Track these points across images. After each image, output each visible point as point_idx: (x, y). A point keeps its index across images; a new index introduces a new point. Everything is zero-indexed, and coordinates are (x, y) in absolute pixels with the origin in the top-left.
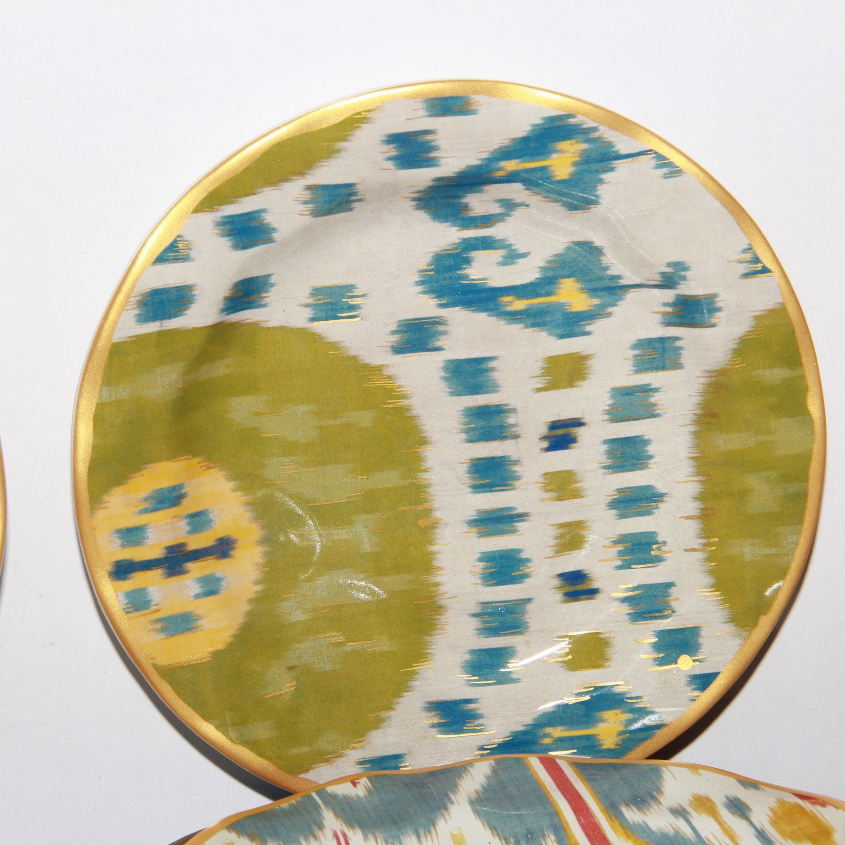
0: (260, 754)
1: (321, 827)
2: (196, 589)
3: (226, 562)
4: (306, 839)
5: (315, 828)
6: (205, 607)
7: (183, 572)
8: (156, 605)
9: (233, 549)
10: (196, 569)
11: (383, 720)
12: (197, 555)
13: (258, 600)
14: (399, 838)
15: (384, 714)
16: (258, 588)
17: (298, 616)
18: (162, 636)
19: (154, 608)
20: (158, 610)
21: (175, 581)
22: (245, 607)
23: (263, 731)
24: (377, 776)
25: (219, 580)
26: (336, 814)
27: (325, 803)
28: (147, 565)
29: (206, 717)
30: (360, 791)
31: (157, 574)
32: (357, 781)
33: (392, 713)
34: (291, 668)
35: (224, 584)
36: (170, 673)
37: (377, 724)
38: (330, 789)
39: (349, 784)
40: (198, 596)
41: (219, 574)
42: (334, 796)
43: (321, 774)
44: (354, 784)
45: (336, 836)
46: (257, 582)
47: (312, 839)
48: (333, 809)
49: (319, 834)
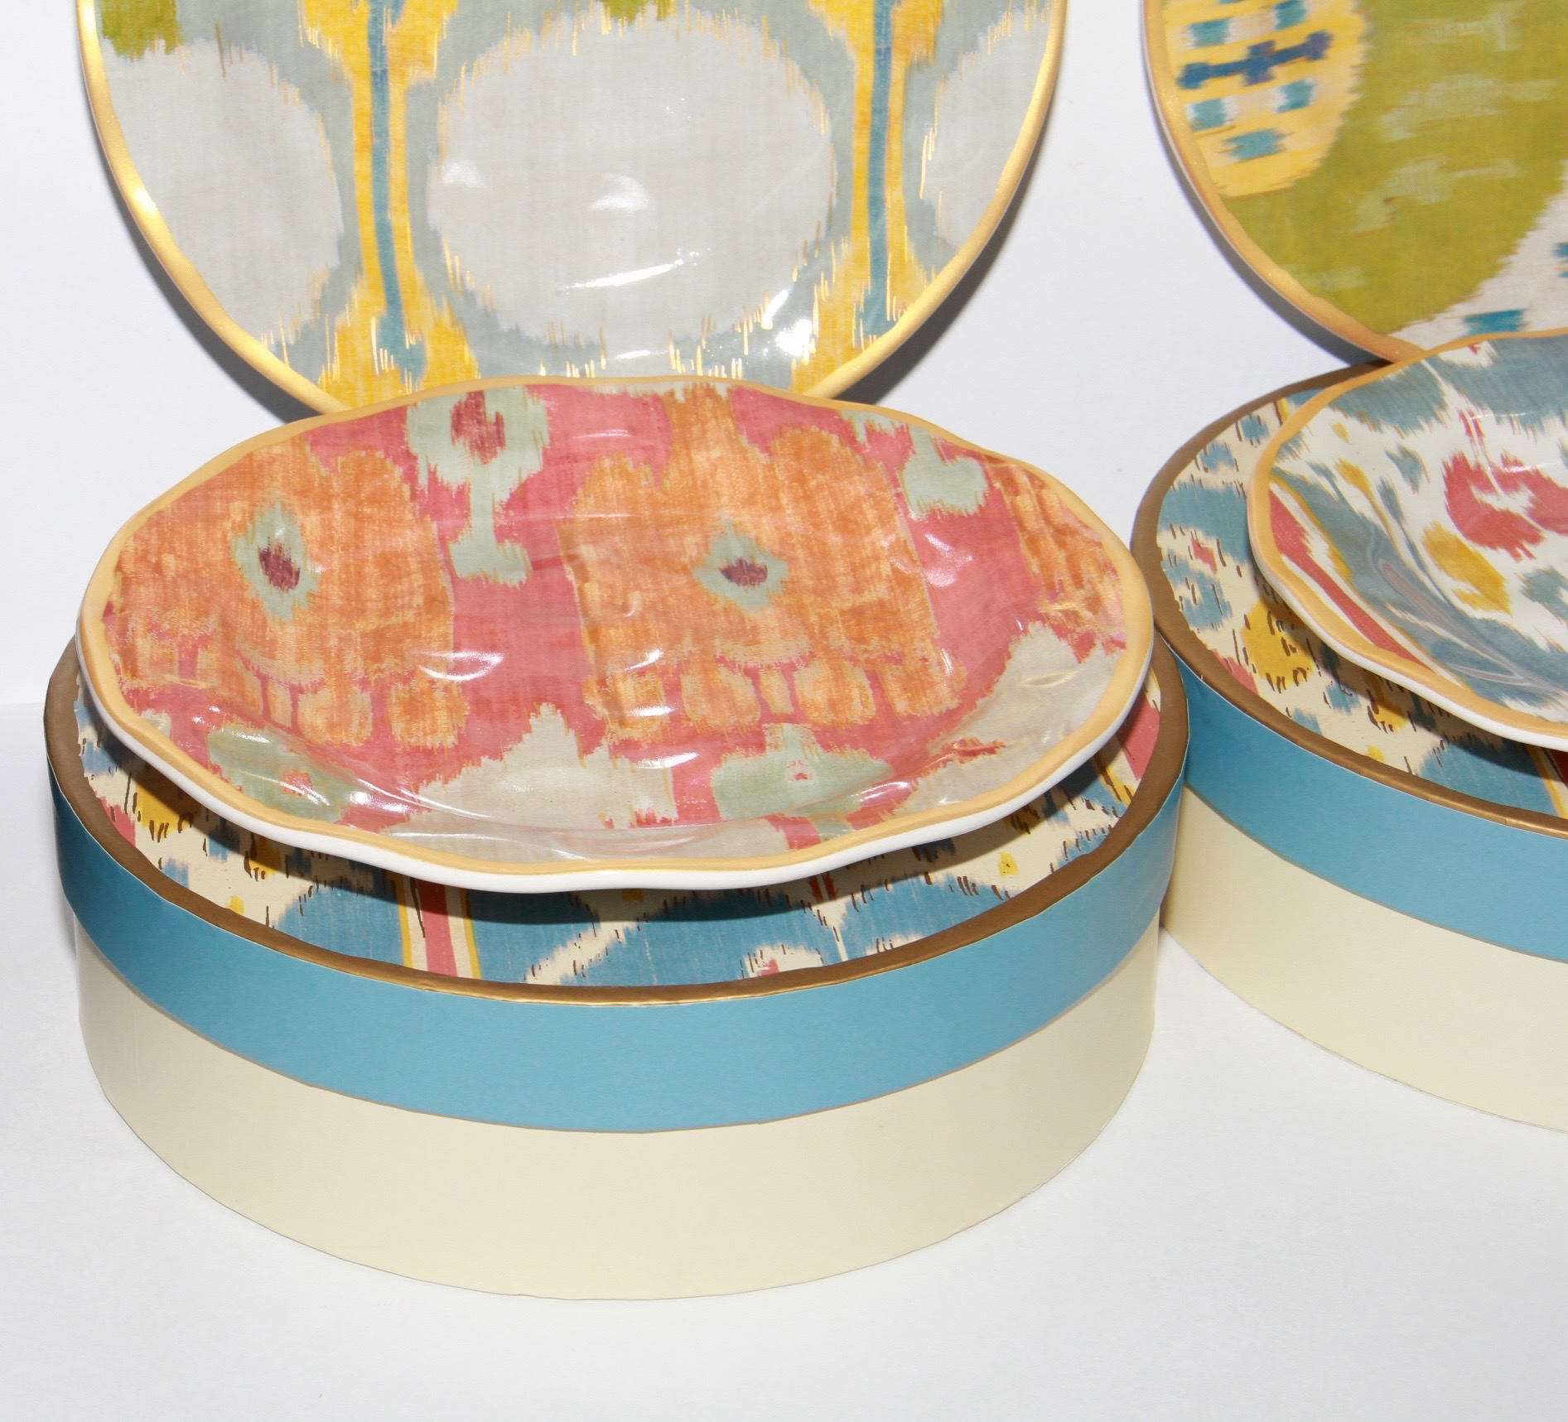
0: (1344, 308)
1: (1442, 405)
2: (1280, 99)
3: (1318, 63)
4: (1427, 421)
5: (1435, 407)
6: (1289, 122)
7: (1267, 78)
8: (1231, 120)
9: (1327, 47)
10: (1283, 74)
11: (1501, 267)
12: (1286, 56)
13: (1354, 114)
14: (1541, 424)
15: (1502, 260)
16: (1355, 97)
17: (1398, 134)
18: (1235, 159)
19: (1228, 124)
20: (1233, 127)
21: (1258, 90)
22: (1337, 123)
23: (1348, 280)
24: (1501, 341)
25: (1309, 88)
26: (1458, 389)
27: (1441, 374)
28: (1225, 70)
29: (1280, 262)
30: (1482, 357)
31: (1237, 80)
32: (1476, 346)
33: (1512, 258)
34: (1388, 201)
35: (1314, 93)
36: (1240, 205)
37: (1493, 271)
38: (1445, 356)
39: (1467, 351)
40: (1282, 109)
41: (1309, 80)
42: (1451, 366)
43: (1422, 335)
44: (1474, 350)
45: (1462, 416)
46: (1353, 91)
47: (1434, 422)
48: (1453, 382)
49: (1442, 414)
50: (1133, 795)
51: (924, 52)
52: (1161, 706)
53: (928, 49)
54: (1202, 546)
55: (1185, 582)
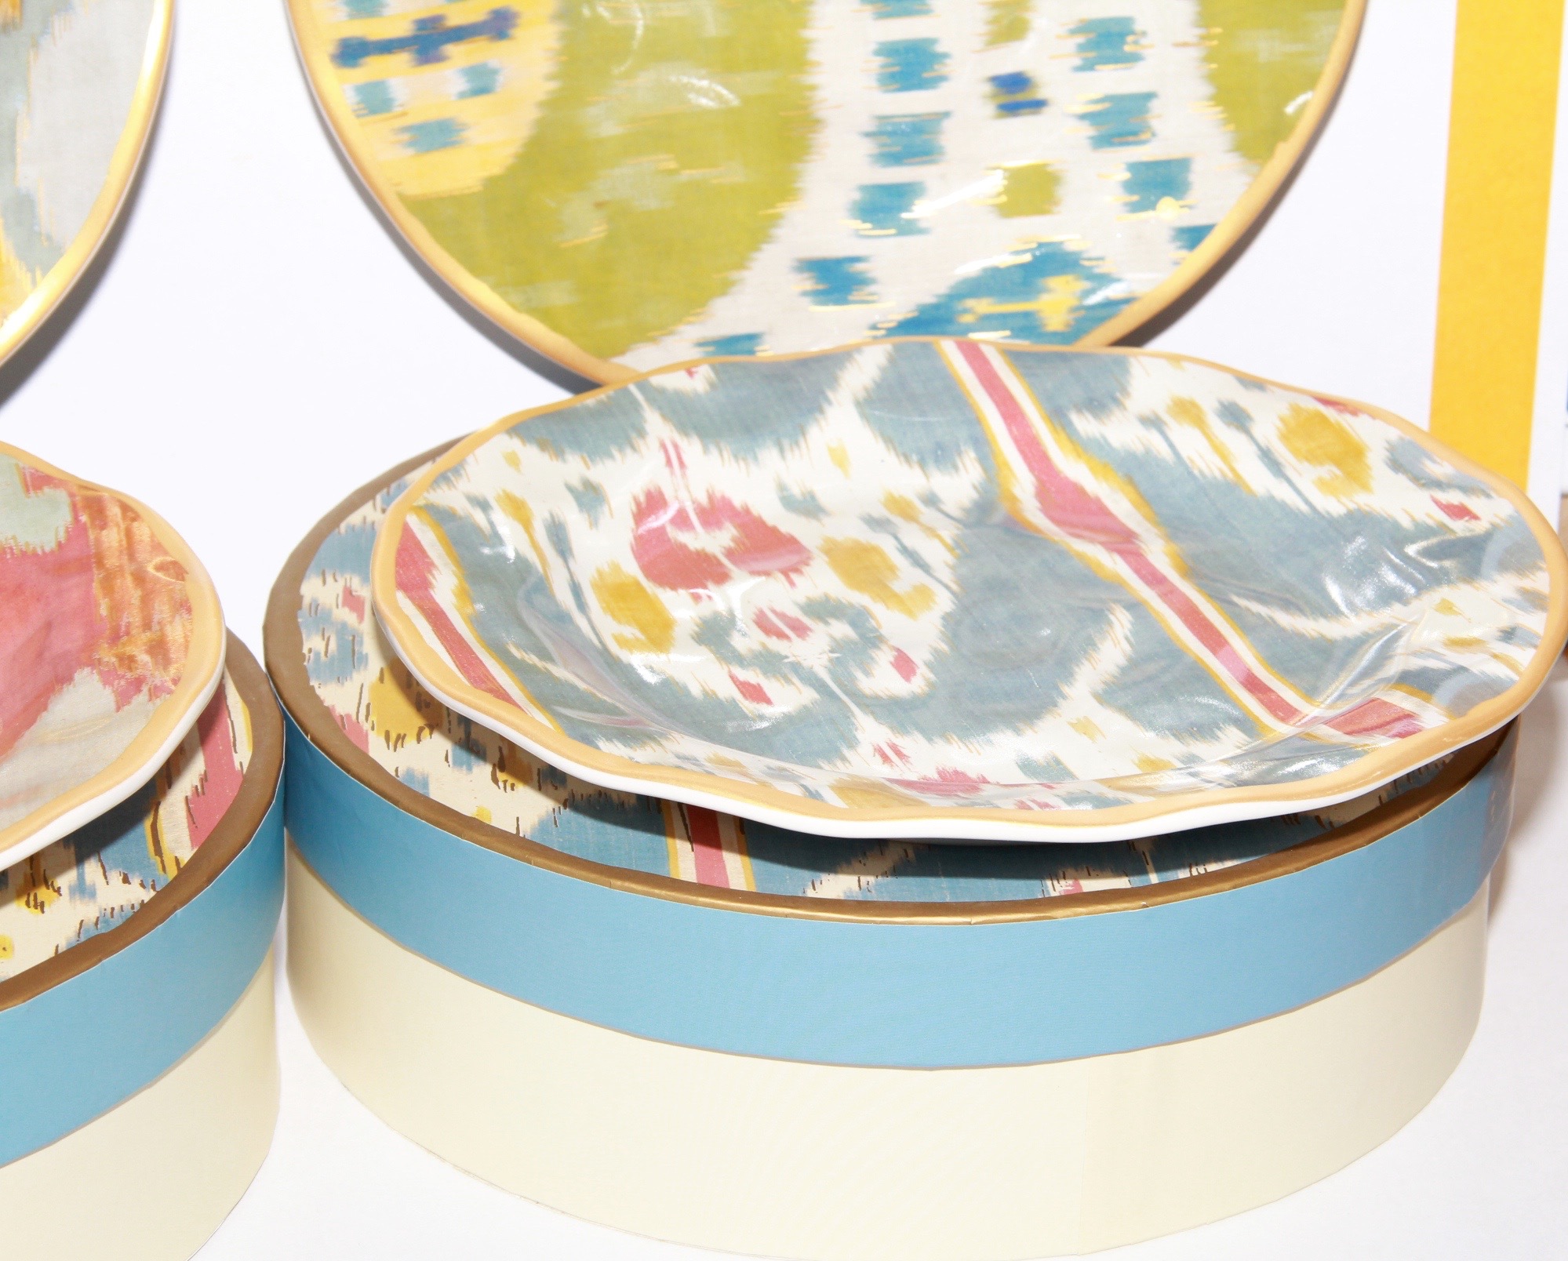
0: (555, 327)
1: (642, 433)
2: (461, 84)
3: (502, 46)
4: (621, 450)
5: (634, 435)
6: (471, 111)
7: (439, 59)
8: (401, 105)
9: (514, 26)
10: (459, 54)
11: (733, 283)
12: (461, 34)
13: (552, 104)
14: (755, 454)
15: (735, 275)
16: (552, 85)
17: (610, 129)
18: (410, 151)
19: (397, 110)
20: (404, 114)
21: (430, 71)
22: (532, 114)
23: (558, 295)
24: (723, 364)
25: (494, 72)
26: (664, 417)
27: (648, 399)
28: (387, 47)
29: (477, 271)
30: (699, 383)
31: (401, 60)
32: (694, 370)
33: (745, 274)
34: (599, 205)
35: (501, 79)
36: (424, 207)
37: (725, 288)
38: (656, 381)
39: (683, 374)
40: (463, 95)
41: (493, 63)
42: (662, 391)
43: (642, 359)
44: (690, 373)
45: (663, 446)
46: (550, 77)
47: (629, 451)
48: (660, 408)
49: (639, 443)
50: (182, 866)
51: (10, 11)
52: (248, 768)
53: (14, 7)
54: (354, 593)
55: (321, 633)
